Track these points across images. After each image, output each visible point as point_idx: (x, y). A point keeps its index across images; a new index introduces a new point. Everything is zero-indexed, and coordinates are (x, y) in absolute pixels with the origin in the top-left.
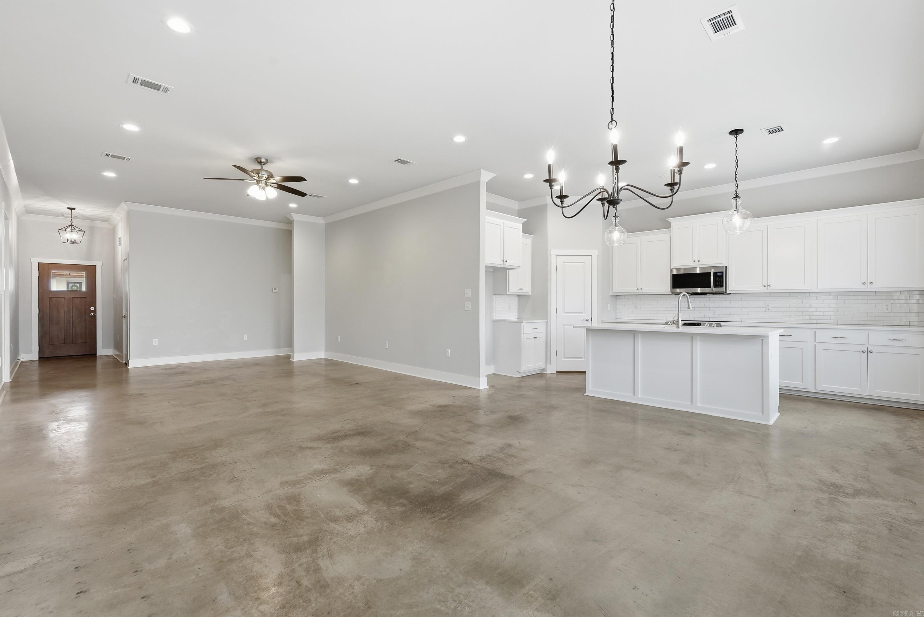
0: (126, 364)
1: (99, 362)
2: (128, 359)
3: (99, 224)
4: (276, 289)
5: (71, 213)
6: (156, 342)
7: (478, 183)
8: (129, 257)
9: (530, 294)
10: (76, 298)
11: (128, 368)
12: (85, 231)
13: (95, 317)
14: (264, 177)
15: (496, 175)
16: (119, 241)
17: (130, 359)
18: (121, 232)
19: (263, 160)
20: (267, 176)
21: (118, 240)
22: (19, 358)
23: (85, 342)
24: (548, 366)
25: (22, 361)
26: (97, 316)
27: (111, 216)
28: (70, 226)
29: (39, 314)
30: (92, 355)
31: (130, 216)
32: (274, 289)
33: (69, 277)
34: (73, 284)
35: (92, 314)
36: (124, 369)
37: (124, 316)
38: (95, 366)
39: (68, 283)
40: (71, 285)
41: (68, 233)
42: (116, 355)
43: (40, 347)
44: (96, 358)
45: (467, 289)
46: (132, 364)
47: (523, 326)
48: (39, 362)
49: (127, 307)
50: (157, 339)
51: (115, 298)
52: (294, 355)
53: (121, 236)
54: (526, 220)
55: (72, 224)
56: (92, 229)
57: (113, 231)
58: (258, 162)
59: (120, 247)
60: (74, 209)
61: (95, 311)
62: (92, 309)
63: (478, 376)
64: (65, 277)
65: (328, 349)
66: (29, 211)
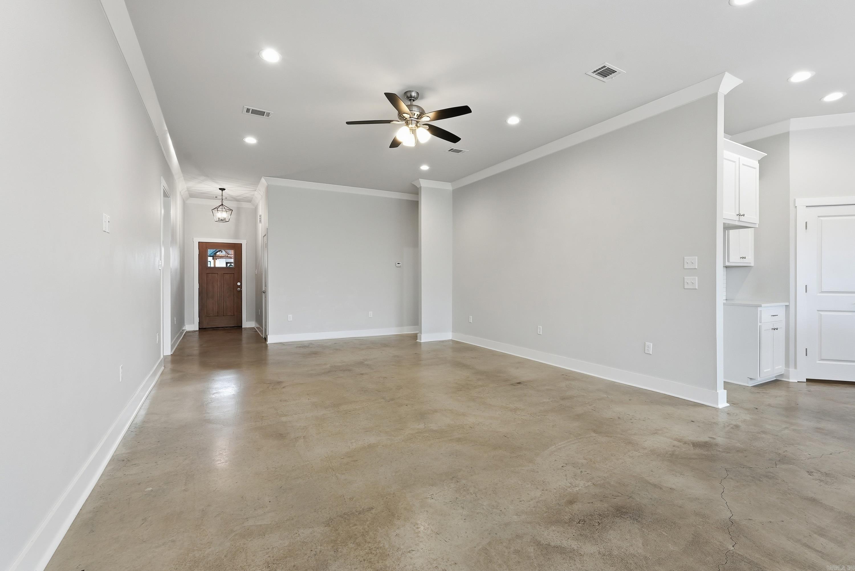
0: (266, 339)
1: (245, 335)
2: (267, 334)
3: (245, 205)
4: (399, 264)
5: (222, 193)
6: (290, 317)
7: (715, 96)
8: (267, 233)
9: (752, 265)
10: (227, 274)
11: (267, 343)
12: (232, 210)
13: (241, 291)
14: (416, 115)
15: (742, 82)
16: (260, 219)
17: (268, 335)
18: (262, 211)
19: (414, 94)
20: (418, 113)
21: (259, 217)
22: (183, 329)
23: (233, 314)
24: (792, 370)
25: (186, 331)
26: (242, 291)
27: (254, 195)
28: (221, 205)
29: (199, 289)
30: (239, 327)
31: (269, 191)
32: (398, 263)
33: (228, 259)
34: (230, 264)
35: (239, 289)
36: (264, 344)
37: (264, 291)
38: (241, 340)
39: (227, 263)
40: (228, 265)
41: (220, 212)
42: (257, 328)
43: (199, 319)
44: (242, 329)
45: (686, 257)
46: (271, 340)
47: (761, 311)
48: (199, 332)
49: (266, 282)
50: (291, 315)
51: (256, 274)
52: (422, 335)
53: (261, 214)
54: (766, 154)
55: (222, 203)
56: (239, 209)
57: (256, 210)
58: (408, 98)
59: (260, 224)
60: (224, 189)
61: (241, 287)
62: (239, 284)
63: (715, 387)
64: (225, 258)
65: (455, 330)
66: (192, 195)
